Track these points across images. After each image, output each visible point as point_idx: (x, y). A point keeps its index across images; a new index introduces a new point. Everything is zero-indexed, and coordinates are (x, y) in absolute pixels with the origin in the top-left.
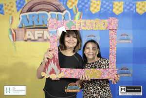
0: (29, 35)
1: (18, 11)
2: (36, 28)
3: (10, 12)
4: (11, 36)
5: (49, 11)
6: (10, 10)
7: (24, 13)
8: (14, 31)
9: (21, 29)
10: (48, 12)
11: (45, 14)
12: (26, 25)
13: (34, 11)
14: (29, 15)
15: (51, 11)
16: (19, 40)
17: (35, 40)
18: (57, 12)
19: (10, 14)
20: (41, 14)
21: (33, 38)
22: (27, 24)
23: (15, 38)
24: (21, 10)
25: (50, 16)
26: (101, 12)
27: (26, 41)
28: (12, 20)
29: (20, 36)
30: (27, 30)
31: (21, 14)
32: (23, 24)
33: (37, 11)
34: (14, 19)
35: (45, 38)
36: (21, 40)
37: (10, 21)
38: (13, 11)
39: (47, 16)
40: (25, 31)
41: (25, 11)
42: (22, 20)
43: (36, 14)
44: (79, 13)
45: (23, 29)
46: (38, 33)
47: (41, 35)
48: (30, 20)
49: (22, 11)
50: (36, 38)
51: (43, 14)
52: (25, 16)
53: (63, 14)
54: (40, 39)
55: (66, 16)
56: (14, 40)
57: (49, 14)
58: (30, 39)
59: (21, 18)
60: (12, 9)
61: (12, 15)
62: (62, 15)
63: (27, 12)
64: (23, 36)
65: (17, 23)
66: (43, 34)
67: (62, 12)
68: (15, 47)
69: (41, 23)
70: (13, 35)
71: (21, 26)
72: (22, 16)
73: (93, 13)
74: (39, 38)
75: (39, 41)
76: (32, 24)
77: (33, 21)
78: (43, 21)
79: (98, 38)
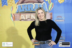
0: (22, 17)
1: (16, 3)
2: (26, 13)
4: (12, 18)
5: (34, 2)
9: (17, 14)
13: (25, 3)
16: (16, 20)
17: (26, 20)
19: (11, 5)
20: (29, 4)
21: (24, 19)
27: (20, 20)
29: (17, 18)
30: (21, 14)
31: (17, 5)
32: (19, 11)
33: (27, 3)
34: (13, 8)
35: (32, 18)
36: (18, 20)
37: (11, 9)
39: (33, 6)
40: (20, 15)
42: (18, 8)
43: (26, 5)
45: (19, 14)
47: (29, 17)
48: (23, 8)
50: (27, 19)
51: (30, 4)
52: (20, 6)
54: (29, 19)
55: (44, 5)
56: (13, 20)
57: (34, 4)
58: (23, 19)
59: (17, 7)
60: (12, 2)
62: (41, 5)
64: (19, 18)
65: (15, 10)
66: (30, 16)
68: (14, 24)
69: (29, 10)
70: (13, 17)
72: (18, 6)
73: (60, 3)
74: (28, 18)
76: (24, 11)
77: (25, 9)
78: (30, 9)
79: (63, 18)
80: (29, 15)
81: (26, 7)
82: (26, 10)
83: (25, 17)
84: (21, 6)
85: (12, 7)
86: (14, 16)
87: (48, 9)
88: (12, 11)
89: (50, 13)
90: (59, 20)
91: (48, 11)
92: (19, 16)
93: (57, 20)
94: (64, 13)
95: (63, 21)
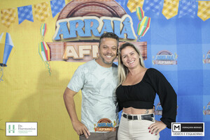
0: (70, 51)
1: (54, 15)
2: (80, 41)
3: (42, 17)
5: (100, 15)
6: (42, 14)
7: (62, 18)
8: (48, 45)
9: (58, 43)
10: (99, 17)
11: (95, 20)
12: (66, 37)
13: (77, 16)
14: (71, 22)
15: (103, 15)
16: (55, 59)
17: (79, 60)
18: (112, 17)
19: (43, 21)
20: (88, 20)
21: (76, 57)
22: (68, 36)
23: (50, 57)
24: (58, 14)
25: (101, 24)
26: (180, 17)
27: (65, 60)
28: (45, 29)
29: (57, 54)
30: (68, 44)
31: (58, 20)
32: (62, 36)
33: (82, 16)
34: (48, 28)
35: (95, 56)
36: (58, 59)
37: (43, 31)
38: (47, 16)
40: (65, 46)
41: (64, 16)
42: (60, 29)
43: (80, 21)
44: (145, 18)
45: (62, 43)
46: (83, 48)
47: (88, 52)
48: (72, 30)
49: (59, 16)
50: (81, 56)
51: (91, 20)
53: (121, 20)
54: (87, 58)
57: (100, 20)
58: (71, 58)
59: (58, 26)
60: (45, 13)
61: (45, 22)
62: (120, 22)
63: (68, 17)
64: (62, 54)
65: (52, 34)
66: (91, 51)
67: (120, 17)
69: (88, 34)
70: (46, 52)
71: (59, 38)
72: (60, 24)
73: (168, 18)
74: (85, 55)
75: (85, 61)
76: (75, 36)
77: (76, 32)
78: (91, 31)
79: (175, 56)
80: (88, 46)
81: (80, 26)
82: (81, 34)
83: (78, 52)
84: (69, 24)
85: (45, 25)
86: (50, 48)
87: (137, 34)
88: (44, 35)
89: (141, 43)
90: (163, 62)
91: (136, 37)
92: (62, 50)
93: (160, 62)
94: (177, 44)
95: (175, 63)
